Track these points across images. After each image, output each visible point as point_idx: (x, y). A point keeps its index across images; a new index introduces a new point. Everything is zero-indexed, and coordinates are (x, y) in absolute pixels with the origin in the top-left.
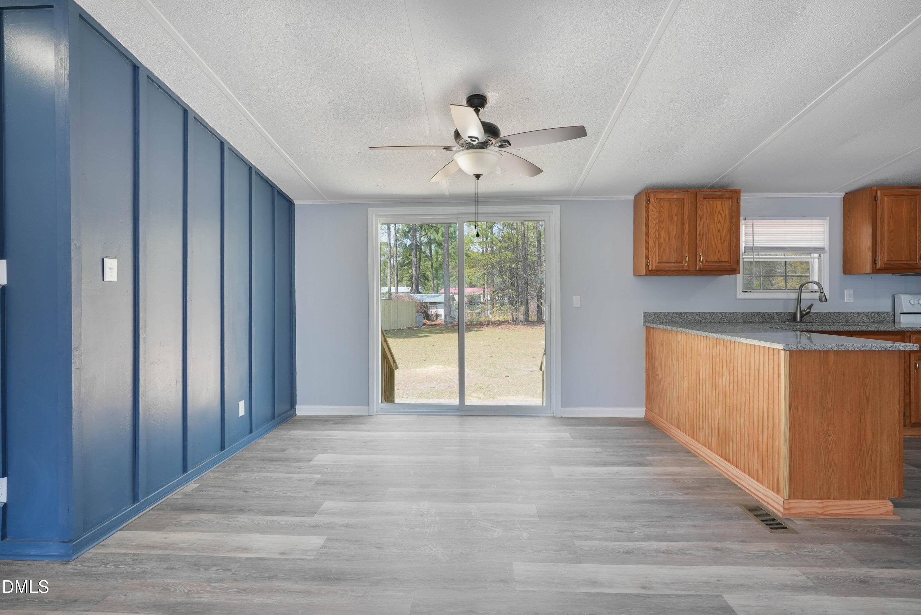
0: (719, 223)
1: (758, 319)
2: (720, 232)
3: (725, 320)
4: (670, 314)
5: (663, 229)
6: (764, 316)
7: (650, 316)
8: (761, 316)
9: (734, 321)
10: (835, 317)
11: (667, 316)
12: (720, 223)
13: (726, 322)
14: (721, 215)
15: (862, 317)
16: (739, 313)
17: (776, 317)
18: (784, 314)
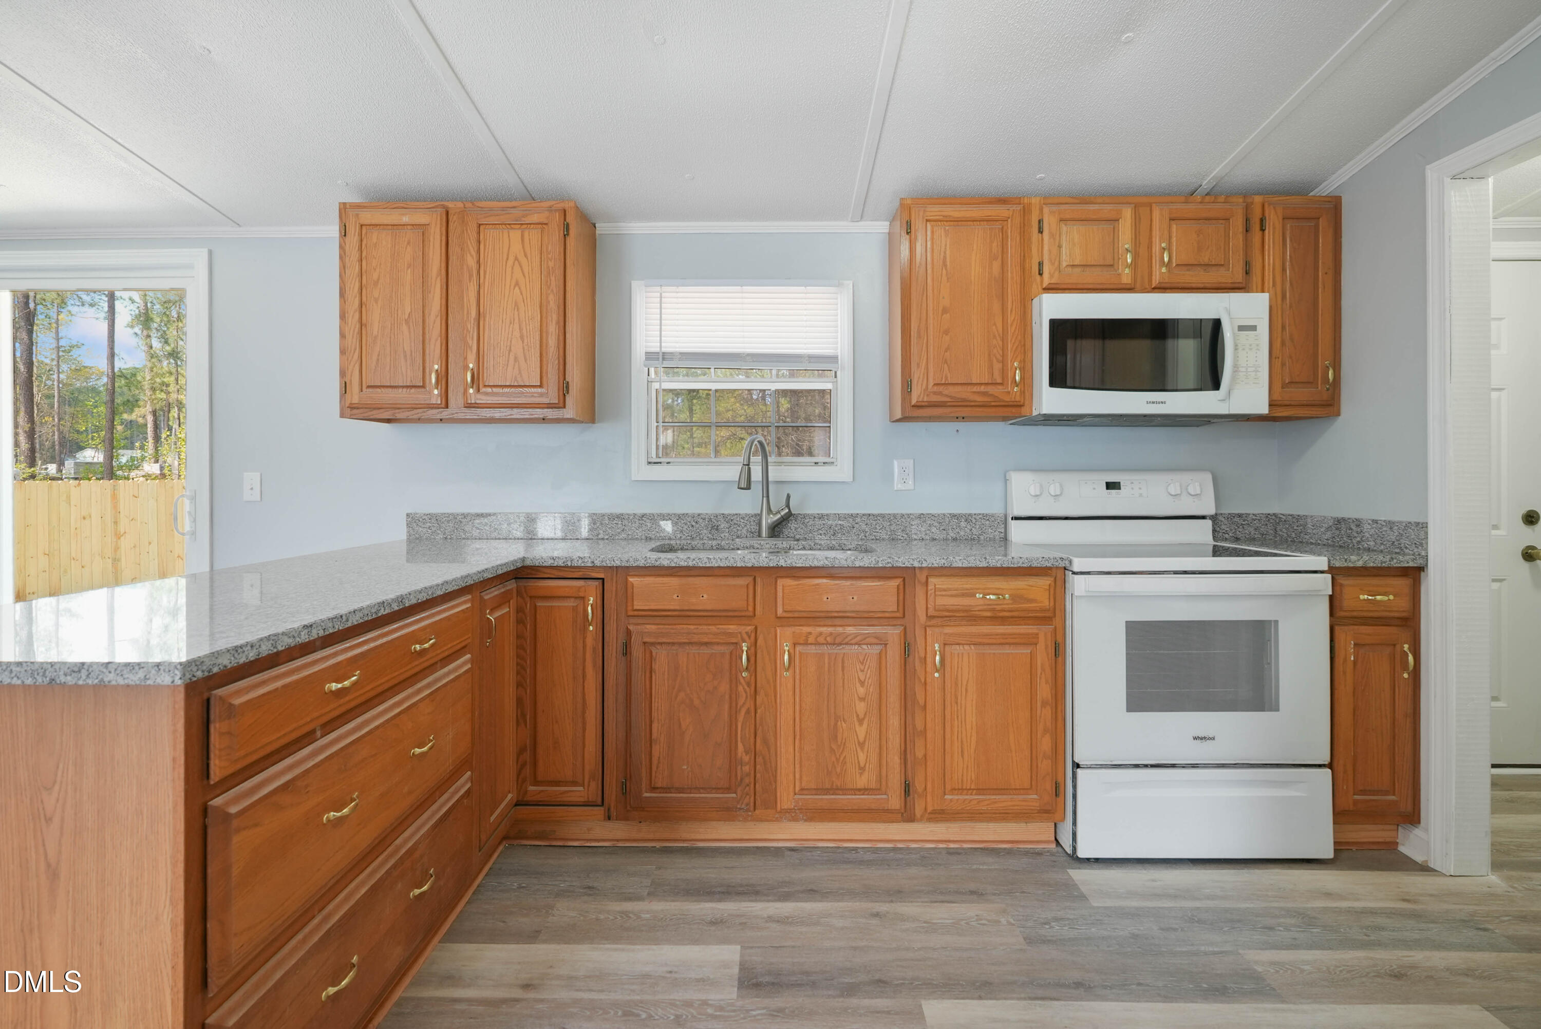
0: (517, 288)
1: (681, 532)
2: (518, 310)
3: (601, 532)
4: (469, 518)
5: (376, 300)
6: (694, 524)
7: (420, 524)
8: (686, 524)
9: (623, 535)
10: (864, 527)
11: (461, 522)
12: (520, 288)
13: (603, 539)
14: (521, 267)
15: (930, 525)
16: (635, 515)
17: (723, 525)
18: (743, 518)
